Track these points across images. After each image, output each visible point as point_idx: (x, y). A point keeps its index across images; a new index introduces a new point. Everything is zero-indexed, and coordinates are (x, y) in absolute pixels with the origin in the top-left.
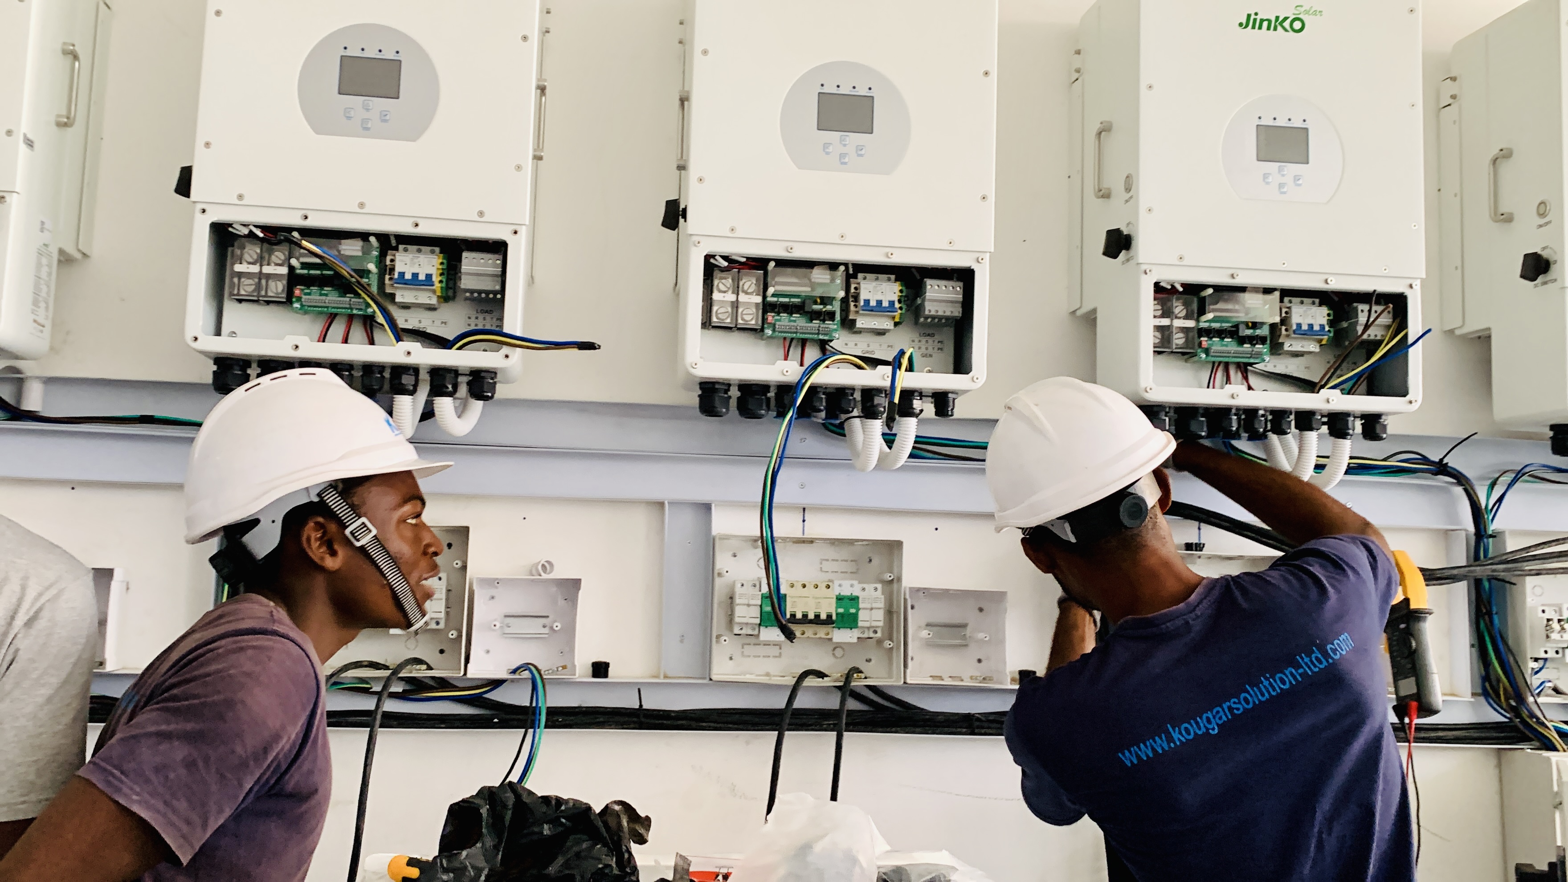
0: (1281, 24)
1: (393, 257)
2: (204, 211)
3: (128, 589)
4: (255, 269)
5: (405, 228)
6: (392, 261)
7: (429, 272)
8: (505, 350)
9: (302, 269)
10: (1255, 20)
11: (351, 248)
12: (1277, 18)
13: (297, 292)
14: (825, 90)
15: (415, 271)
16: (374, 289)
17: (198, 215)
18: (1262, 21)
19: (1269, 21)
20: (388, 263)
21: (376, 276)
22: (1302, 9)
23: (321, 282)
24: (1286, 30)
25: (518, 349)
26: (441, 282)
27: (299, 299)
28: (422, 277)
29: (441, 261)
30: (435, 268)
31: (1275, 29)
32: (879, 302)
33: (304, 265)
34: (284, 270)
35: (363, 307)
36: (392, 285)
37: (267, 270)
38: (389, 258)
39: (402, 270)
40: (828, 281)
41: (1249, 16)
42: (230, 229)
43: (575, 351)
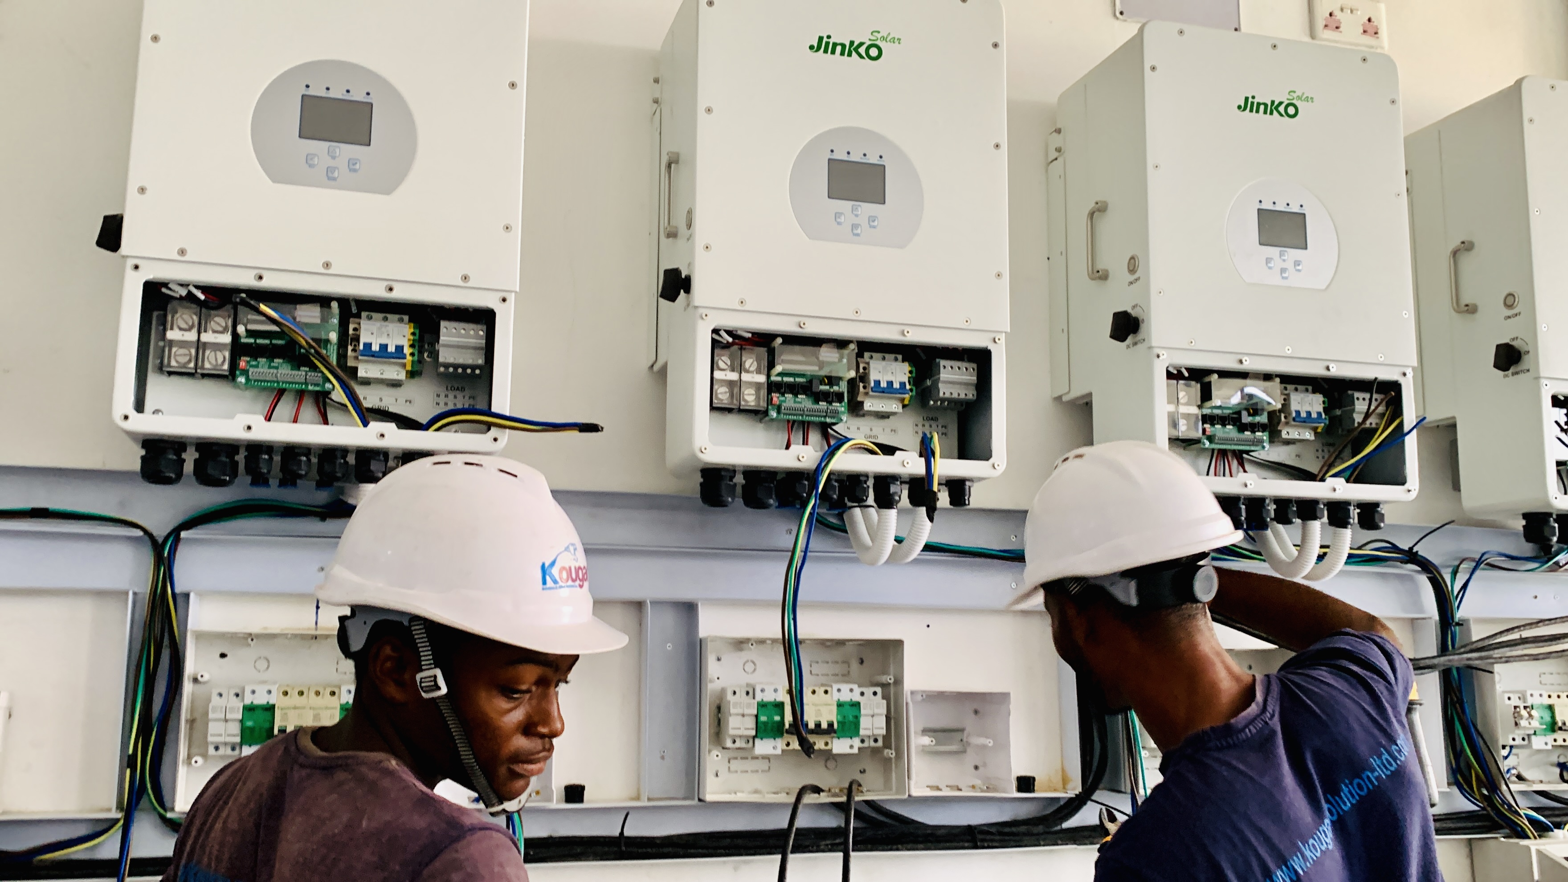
0: (1276, 108)
1: (356, 326)
2: (136, 267)
4: (192, 336)
5: (376, 291)
6: (355, 329)
7: (400, 343)
8: (494, 432)
9: (247, 337)
10: (1252, 103)
11: (308, 314)
12: (1273, 102)
13: (242, 364)
14: (836, 156)
15: (384, 342)
16: (334, 360)
17: (130, 273)
18: (1259, 104)
19: (1266, 105)
20: (351, 332)
21: (335, 347)
22: (1295, 95)
23: (270, 353)
24: (1281, 115)
25: (507, 430)
26: (412, 354)
27: (245, 372)
28: (391, 349)
29: (412, 330)
30: (406, 340)
31: (1271, 113)
32: (890, 383)
33: (250, 333)
34: (227, 338)
35: (321, 381)
36: (356, 358)
37: (206, 337)
38: (351, 327)
39: (368, 341)
40: (837, 360)
41: (1247, 99)
42: (164, 290)
43: (575, 434)
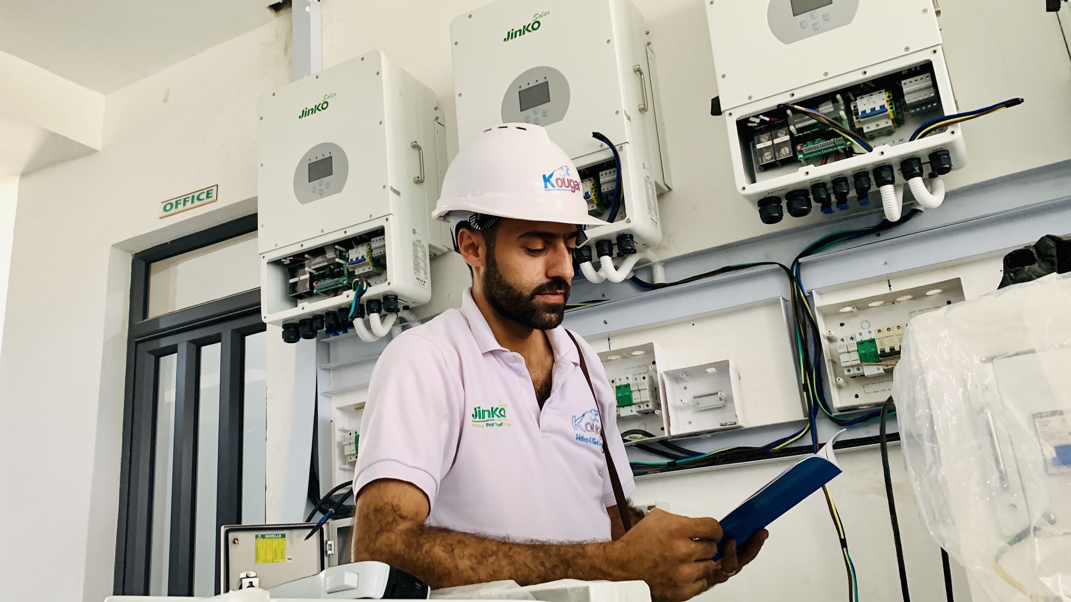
1: (855, 105)
2: (731, 114)
3: (740, 378)
4: (769, 143)
5: (856, 78)
6: (855, 107)
7: (882, 104)
8: (950, 129)
9: (798, 133)
11: (826, 108)
13: (799, 147)
15: (873, 107)
16: (848, 128)
17: (728, 118)
20: (852, 109)
21: (847, 121)
23: (812, 138)
26: (891, 108)
27: (801, 152)
28: (878, 108)
29: (887, 95)
30: (885, 101)
33: (799, 130)
34: (787, 138)
35: (843, 142)
37: (776, 141)
38: (852, 106)
